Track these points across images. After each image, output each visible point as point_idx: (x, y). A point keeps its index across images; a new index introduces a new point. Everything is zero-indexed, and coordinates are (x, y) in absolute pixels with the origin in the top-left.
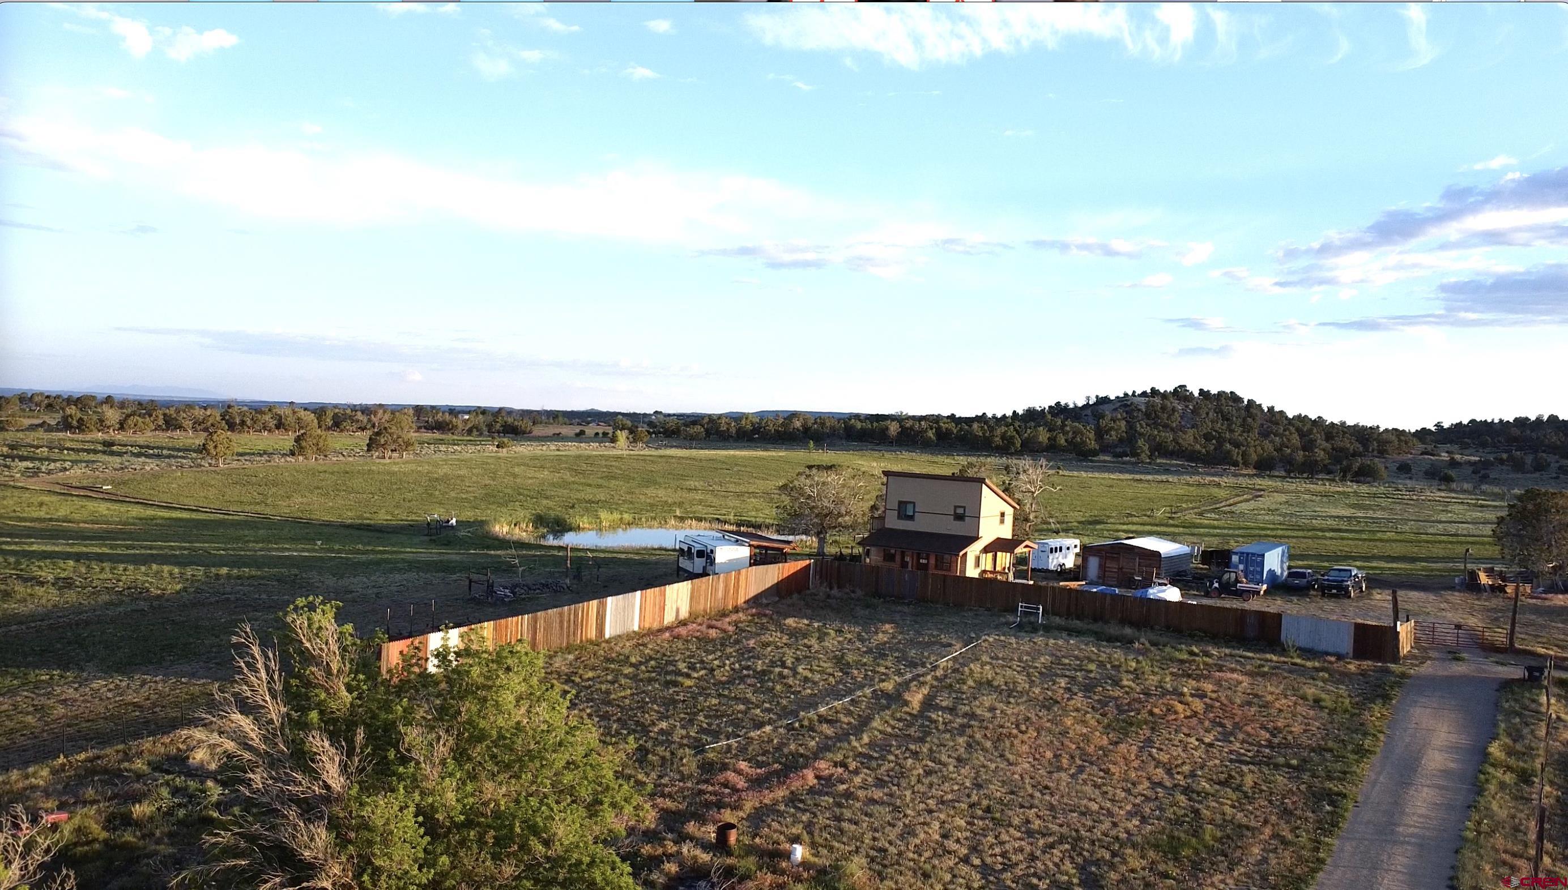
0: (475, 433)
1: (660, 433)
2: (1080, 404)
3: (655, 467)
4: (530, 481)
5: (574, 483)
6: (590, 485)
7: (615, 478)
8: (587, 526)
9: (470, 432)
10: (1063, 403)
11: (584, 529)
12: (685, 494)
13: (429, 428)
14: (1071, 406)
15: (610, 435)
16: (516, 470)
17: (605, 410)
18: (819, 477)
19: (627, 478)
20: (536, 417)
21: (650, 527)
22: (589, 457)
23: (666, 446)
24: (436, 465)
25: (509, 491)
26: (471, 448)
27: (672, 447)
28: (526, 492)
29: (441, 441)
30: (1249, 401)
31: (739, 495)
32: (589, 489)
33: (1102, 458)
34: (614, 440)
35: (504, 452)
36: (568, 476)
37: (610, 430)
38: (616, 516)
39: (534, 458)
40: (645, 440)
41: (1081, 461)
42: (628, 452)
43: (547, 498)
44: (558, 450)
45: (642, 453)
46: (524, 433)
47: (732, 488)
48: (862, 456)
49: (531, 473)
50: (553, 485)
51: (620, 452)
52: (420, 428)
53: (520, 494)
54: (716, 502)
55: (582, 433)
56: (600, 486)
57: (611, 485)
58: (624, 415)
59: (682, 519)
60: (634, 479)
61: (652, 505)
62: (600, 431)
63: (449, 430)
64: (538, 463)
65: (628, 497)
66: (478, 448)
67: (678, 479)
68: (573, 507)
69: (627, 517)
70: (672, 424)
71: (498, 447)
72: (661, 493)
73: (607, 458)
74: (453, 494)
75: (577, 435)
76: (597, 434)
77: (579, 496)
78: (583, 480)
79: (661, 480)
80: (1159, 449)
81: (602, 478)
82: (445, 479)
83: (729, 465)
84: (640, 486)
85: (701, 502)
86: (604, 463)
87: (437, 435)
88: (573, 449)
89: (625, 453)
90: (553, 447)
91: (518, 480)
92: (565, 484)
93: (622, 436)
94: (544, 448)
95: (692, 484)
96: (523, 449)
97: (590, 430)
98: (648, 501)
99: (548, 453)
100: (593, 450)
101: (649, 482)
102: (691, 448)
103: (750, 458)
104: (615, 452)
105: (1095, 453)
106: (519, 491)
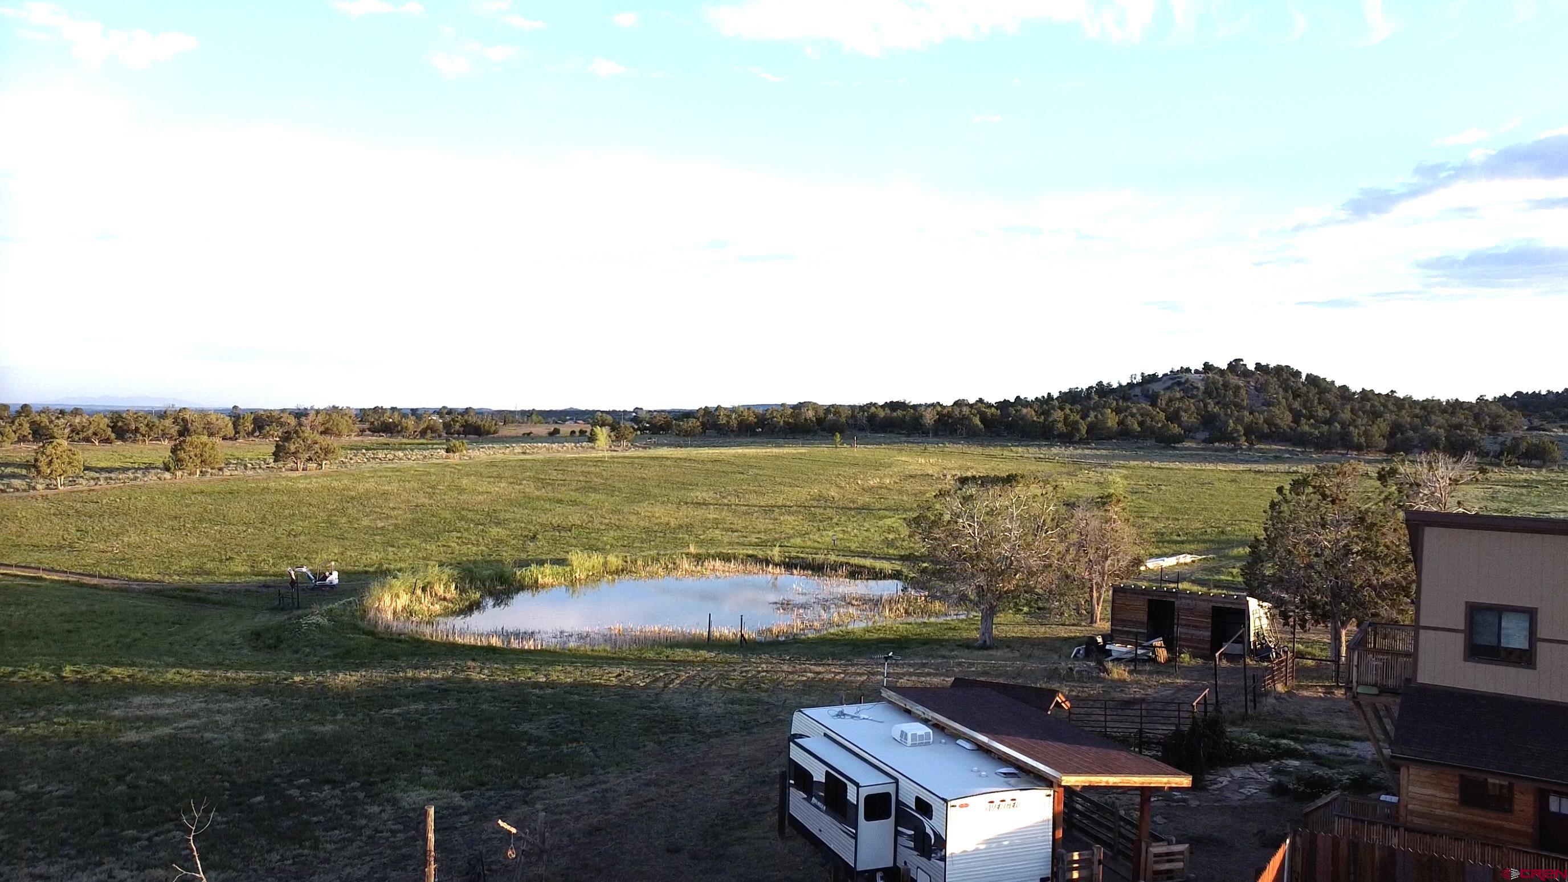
0: (429, 434)
1: (646, 428)
2: (1124, 383)
3: (645, 473)
4: (481, 498)
5: (538, 498)
6: (560, 501)
7: (595, 490)
8: (549, 580)
9: (423, 433)
10: (1105, 383)
11: (543, 586)
12: (692, 512)
13: (374, 430)
14: (1115, 385)
15: (588, 434)
16: (465, 481)
17: (584, 409)
18: (987, 500)
19: (611, 490)
20: (506, 417)
21: (652, 575)
22: (561, 461)
23: (657, 445)
24: (360, 478)
25: (447, 514)
26: (417, 454)
27: (663, 445)
28: (470, 515)
29: (385, 446)
30: (1308, 376)
31: (768, 510)
32: (559, 509)
33: (1187, 444)
34: (592, 438)
35: (455, 458)
36: (531, 489)
37: (588, 428)
38: (597, 559)
39: (493, 464)
40: (630, 437)
41: (1164, 448)
42: (610, 454)
43: (498, 524)
44: (524, 453)
45: (627, 454)
46: (488, 433)
47: (753, 499)
48: (900, 450)
49: (483, 486)
50: (511, 502)
51: (600, 454)
52: (363, 431)
53: (462, 518)
54: (739, 523)
55: (556, 431)
56: (575, 503)
57: (589, 501)
58: (602, 412)
59: (699, 559)
60: (620, 490)
61: (647, 530)
62: (577, 429)
63: (399, 432)
64: (494, 470)
65: (614, 519)
66: (426, 453)
67: (679, 489)
68: (534, 538)
69: (614, 560)
70: (659, 420)
71: (448, 451)
72: (659, 511)
73: (585, 462)
74: (365, 522)
75: (551, 434)
76: (573, 432)
77: (543, 519)
78: (551, 495)
79: (657, 491)
80: (1253, 433)
81: (576, 490)
82: (362, 499)
83: (743, 466)
84: (630, 500)
85: (716, 523)
86: (580, 469)
87: (384, 439)
88: (542, 451)
89: (607, 454)
90: (518, 450)
91: (464, 497)
92: (526, 501)
93: (603, 434)
94: (508, 451)
95: (700, 495)
96: (481, 453)
97: (565, 429)
98: (642, 524)
99: (512, 457)
100: (566, 452)
101: (641, 494)
102: (686, 446)
103: (765, 458)
104: (593, 454)
105: (1179, 439)
106: (461, 512)
